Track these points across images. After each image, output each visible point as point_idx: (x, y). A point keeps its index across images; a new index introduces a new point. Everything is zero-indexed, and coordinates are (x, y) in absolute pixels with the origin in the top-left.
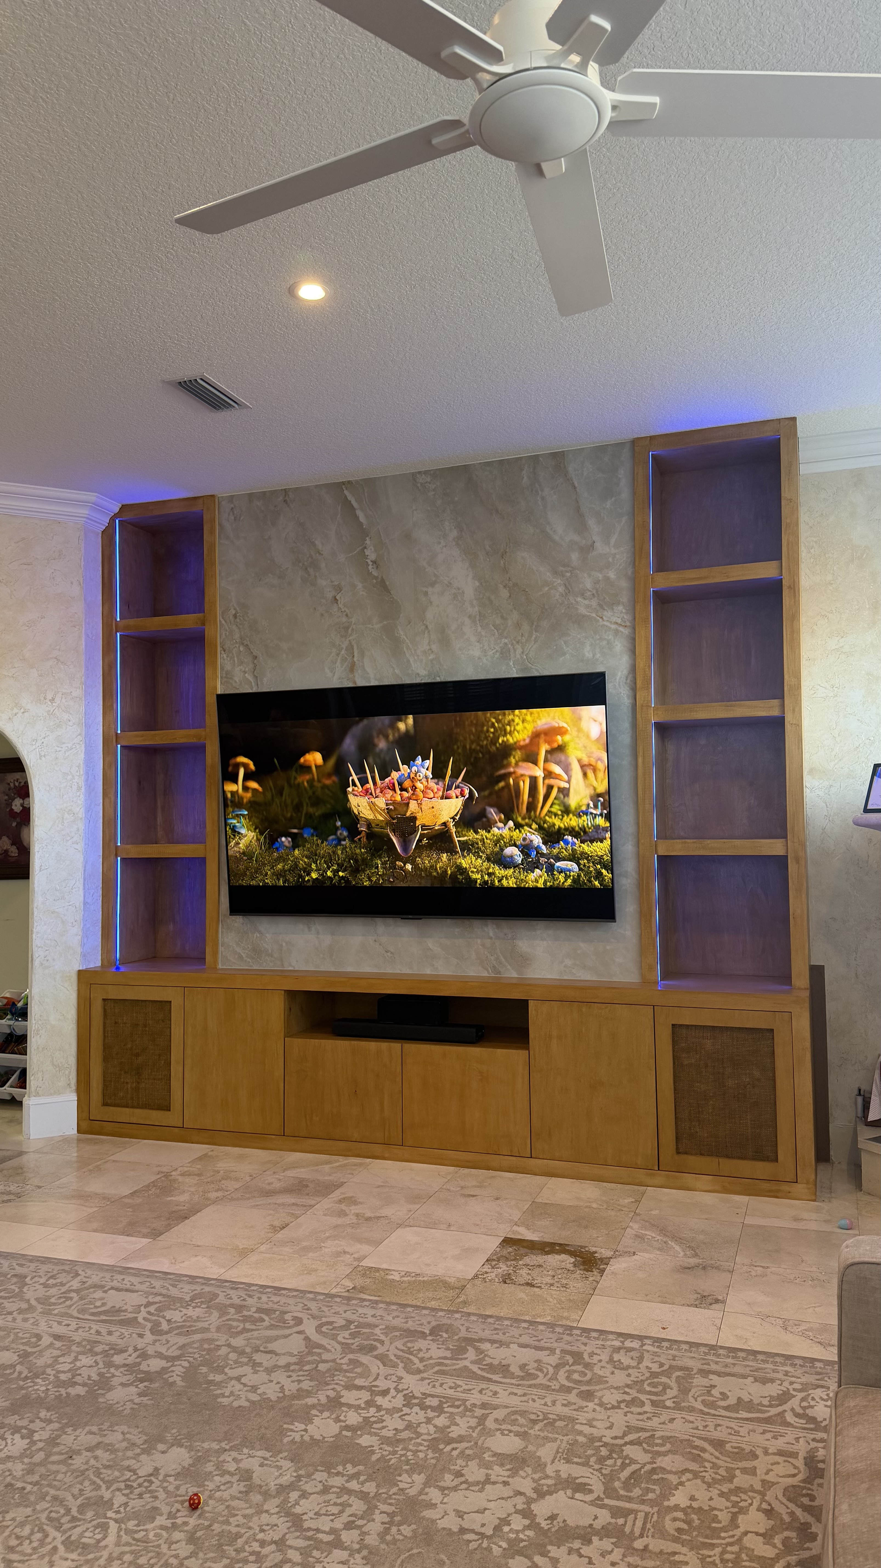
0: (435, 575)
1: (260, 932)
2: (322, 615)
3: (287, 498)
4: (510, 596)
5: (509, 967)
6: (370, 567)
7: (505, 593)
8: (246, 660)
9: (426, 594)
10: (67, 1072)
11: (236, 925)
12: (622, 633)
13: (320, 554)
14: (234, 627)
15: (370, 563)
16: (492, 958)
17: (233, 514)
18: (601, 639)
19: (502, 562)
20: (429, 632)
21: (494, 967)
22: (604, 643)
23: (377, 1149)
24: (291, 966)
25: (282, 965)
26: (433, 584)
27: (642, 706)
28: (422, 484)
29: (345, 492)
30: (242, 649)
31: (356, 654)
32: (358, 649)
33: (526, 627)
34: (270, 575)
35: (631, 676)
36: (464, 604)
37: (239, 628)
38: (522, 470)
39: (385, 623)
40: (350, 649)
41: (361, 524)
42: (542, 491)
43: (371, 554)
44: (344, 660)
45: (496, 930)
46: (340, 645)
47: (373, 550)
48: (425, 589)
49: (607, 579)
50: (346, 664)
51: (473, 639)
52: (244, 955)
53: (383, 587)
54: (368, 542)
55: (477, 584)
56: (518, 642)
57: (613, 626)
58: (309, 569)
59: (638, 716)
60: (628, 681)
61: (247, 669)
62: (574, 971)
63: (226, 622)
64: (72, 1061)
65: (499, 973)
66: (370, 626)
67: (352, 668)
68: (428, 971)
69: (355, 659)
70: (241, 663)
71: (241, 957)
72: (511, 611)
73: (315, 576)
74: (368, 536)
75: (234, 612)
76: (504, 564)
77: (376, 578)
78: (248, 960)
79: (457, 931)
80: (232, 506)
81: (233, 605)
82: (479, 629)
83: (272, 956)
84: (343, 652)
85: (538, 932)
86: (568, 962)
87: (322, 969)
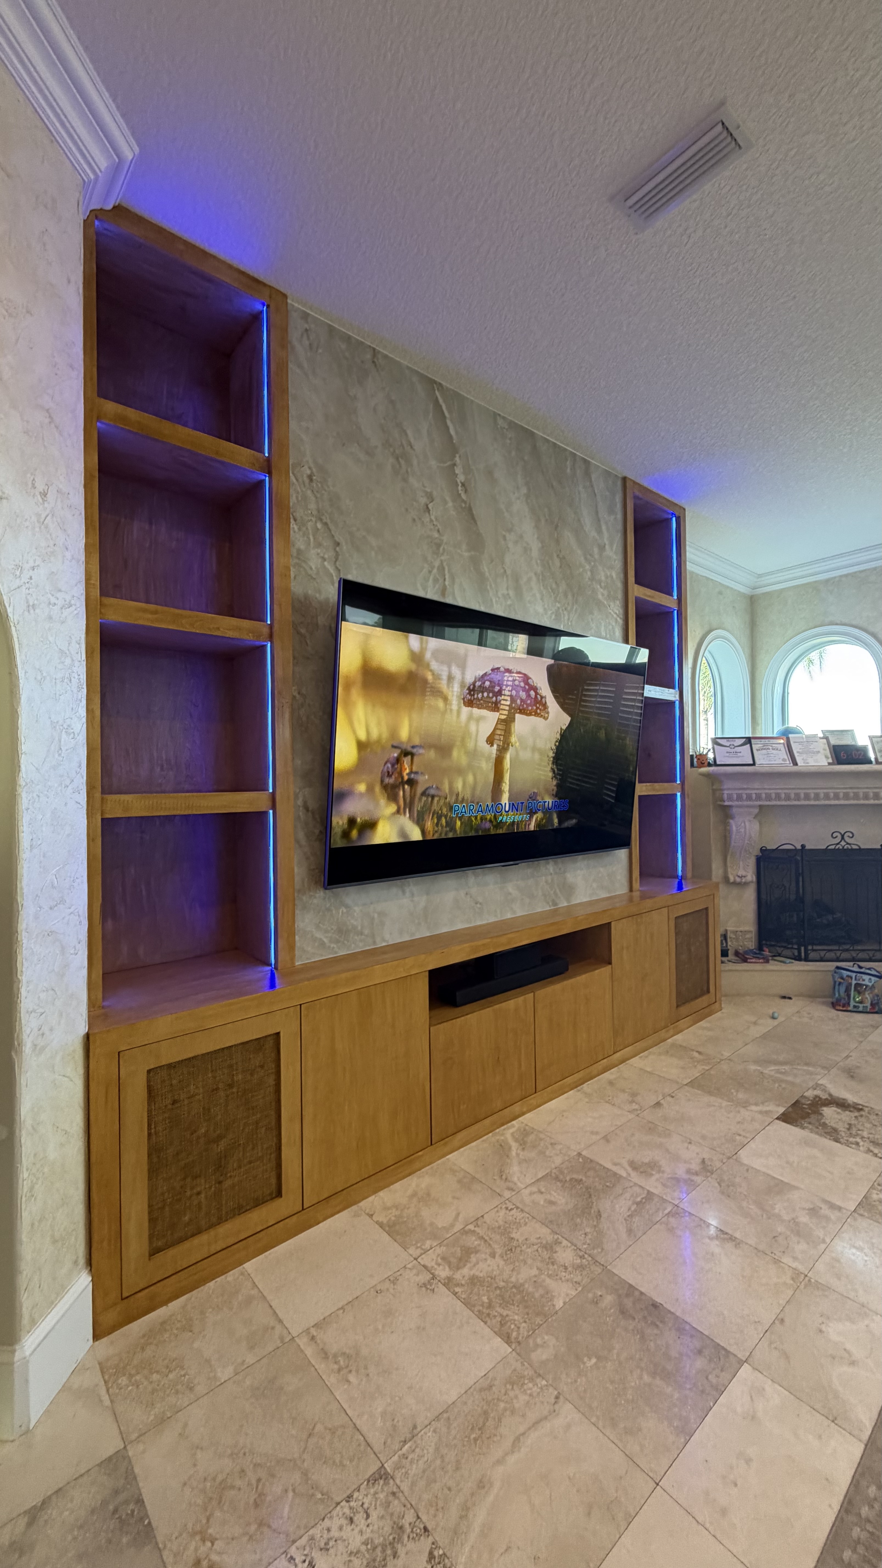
0: (511, 523)
1: (347, 906)
2: (414, 520)
3: (376, 360)
4: (561, 567)
5: (562, 898)
6: (460, 488)
8: (325, 544)
9: (504, 538)
12: (619, 622)
13: (412, 447)
14: (309, 492)
15: (460, 485)
16: (552, 892)
17: (308, 338)
18: (609, 624)
21: (553, 900)
22: (611, 627)
25: (375, 943)
26: (510, 531)
29: (437, 392)
31: (447, 577)
32: (449, 572)
33: (570, 597)
34: (356, 445)
36: (531, 560)
39: (473, 553)
40: (441, 569)
41: (451, 437)
42: (578, 486)
43: (460, 475)
44: (436, 581)
45: (554, 867)
46: (432, 562)
47: (462, 470)
49: (611, 577)
50: (437, 586)
52: (325, 940)
53: (469, 514)
54: (457, 459)
55: (540, 545)
56: (566, 609)
57: (615, 616)
58: (400, 459)
61: (326, 556)
62: (597, 892)
63: (297, 480)
69: (447, 583)
70: (319, 545)
71: (322, 944)
72: (561, 580)
73: (407, 472)
74: (457, 453)
75: (309, 472)
76: (557, 536)
77: (463, 501)
78: (332, 946)
80: (306, 326)
81: (307, 462)
83: (362, 934)
84: (435, 571)
86: (595, 886)
87: (418, 936)
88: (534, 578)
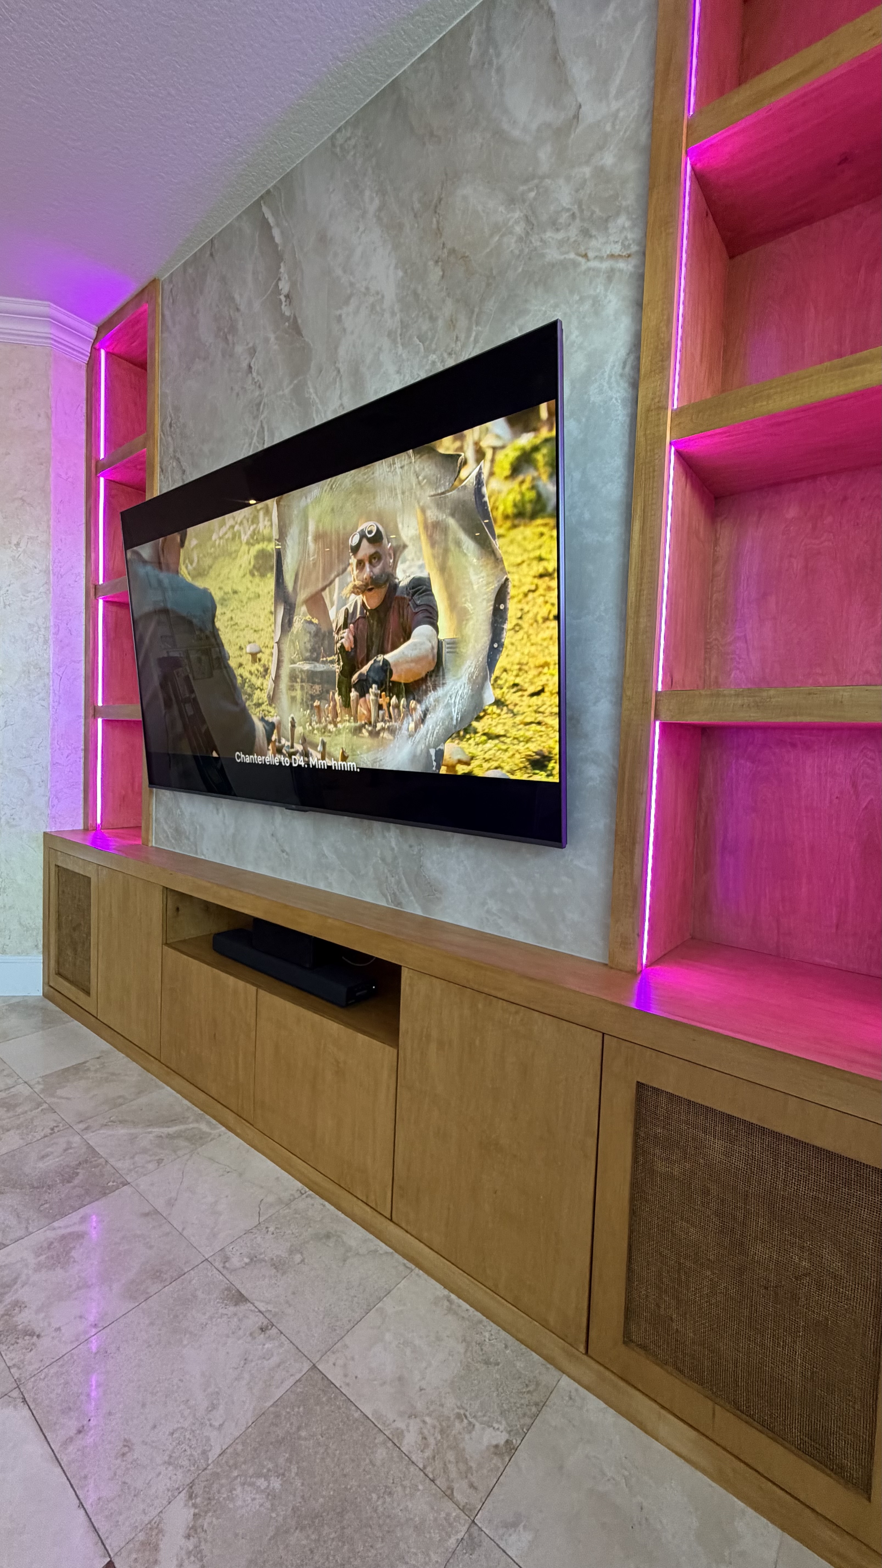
0: (352, 285)
1: (181, 810)
2: (237, 395)
3: (213, 250)
4: (443, 276)
5: (412, 898)
6: (283, 306)
7: (436, 274)
9: (340, 319)
11: (165, 799)
12: (621, 271)
13: (237, 309)
14: (169, 438)
15: (284, 300)
16: (393, 880)
17: (172, 297)
18: (582, 300)
19: (434, 220)
21: (394, 894)
22: (587, 306)
24: (204, 854)
25: (196, 853)
26: (348, 300)
27: (649, 410)
28: (341, 145)
29: (264, 208)
30: (174, 463)
33: (462, 322)
34: (197, 360)
35: (632, 357)
36: (383, 315)
37: (173, 439)
39: (296, 382)
41: (276, 245)
43: (284, 286)
45: (400, 839)
46: (252, 431)
47: (287, 278)
48: (338, 312)
49: (600, 173)
51: (392, 369)
52: (169, 835)
53: (296, 329)
54: (282, 269)
55: (400, 273)
57: (605, 265)
58: (228, 337)
59: (640, 433)
60: (627, 369)
62: (500, 922)
63: (163, 434)
65: (399, 904)
66: (281, 392)
68: (322, 886)
72: (444, 301)
73: (233, 343)
74: (282, 260)
75: (169, 420)
76: (438, 222)
77: (288, 319)
78: (173, 841)
79: (354, 834)
80: (172, 286)
81: (169, 411)
82: (400, 349)
83: (189, 839)
85: (453, 849)
86: (493, 905)
87: (227, 862)
88: (386, 343)
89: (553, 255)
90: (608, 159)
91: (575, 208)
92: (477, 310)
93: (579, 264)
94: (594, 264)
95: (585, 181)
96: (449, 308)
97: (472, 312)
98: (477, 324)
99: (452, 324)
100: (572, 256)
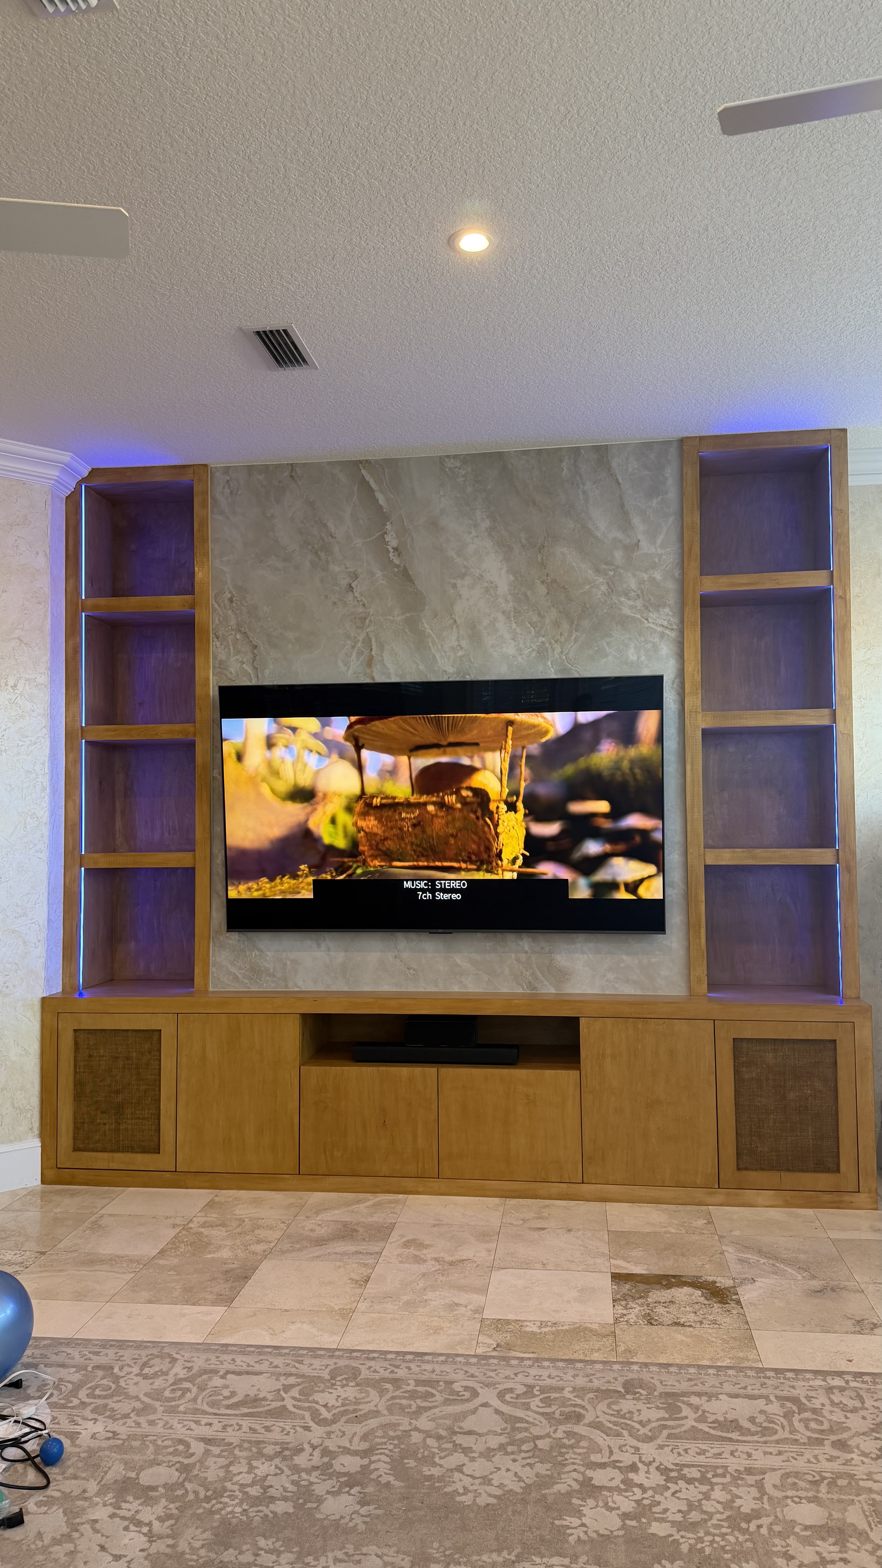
0: (465, 567)
1: (260, 950)
2: (335, 603)
3: (294, 474)
4: (548, 593)
5: (546, 983)
6: (391, 555)
7: (542, 590)
8: (244, 650)
9: (454, 586)
10: (29, 1115)
11: (230, 942)
12: (669, 636)
13: (332, 536)
14: (230, 612)
15: (392, 550)
16: (528, 973)
17: (229, 487)
18: (646, 641)
19: (539, 558)
20: (457, 627)
21: (530, 982)
22: (649, 646)
23: (409, 1183)
24: (297, 987)
25: (287, 986)
26: (462, 576)
27: (691, 711)
28: (450, 469)
29: (363, 471)
30: (238, 637)
31: (374, 647)
32: (376, 642)
33: (565, 626)
34: (273, 557)
35: (677, 680)
36: (497, 599)
37: (236, 614)
38: (561, 461)
39: (408, 615)
40: (368, 641)
41: (381, 507)
42: (584, 484)
43: (392, 541)
44: (360, 653)
45: (532, 944)
46: (355, 637)
47: (394, 535)
48: (453, 581)
49: (652, 580)
50: (362, 658)
51: (507, 636)
52: (240, 976)
53: (406, 576)
54: (389, 526)
55: (512, 578)
56: (556, 641)
57: (659, 629)
58: (319, 553)
59: (687, 721)
60: (675, 686)
61: (245, 660)
62: (617, 985)
63: (219, 605)
64: (35, 1101)
65: (536, 988)
66: (391, 618)
67: (370, 662)
68: (456, 989)
69: (373, 653)
70: (238, 652)
71: (236, 978)
72: (550, 608)
73: (327, 561)
74: (389, 520)
75: (229, 596)
76: (542, 559)
77: (398, 566)
78: (246, 981)
79: (489, 945)
80: (228, 478)
81: (228, 588)
82: (514, 626)
83: (274, 976)
84: (359, 644)
85: (578, 945)
86: (611, 976)
87: (334, 988)
89: (626, 611)
90: (658, 576)
91: (639, 592)
92: (575, 622)
93: (643, 622)
94: (652, 625)
95: (645, 581)
96: (553, 614)
97: (573, 623)
98: (576, 631)
99: (557, 624)
100: (639, 616)
